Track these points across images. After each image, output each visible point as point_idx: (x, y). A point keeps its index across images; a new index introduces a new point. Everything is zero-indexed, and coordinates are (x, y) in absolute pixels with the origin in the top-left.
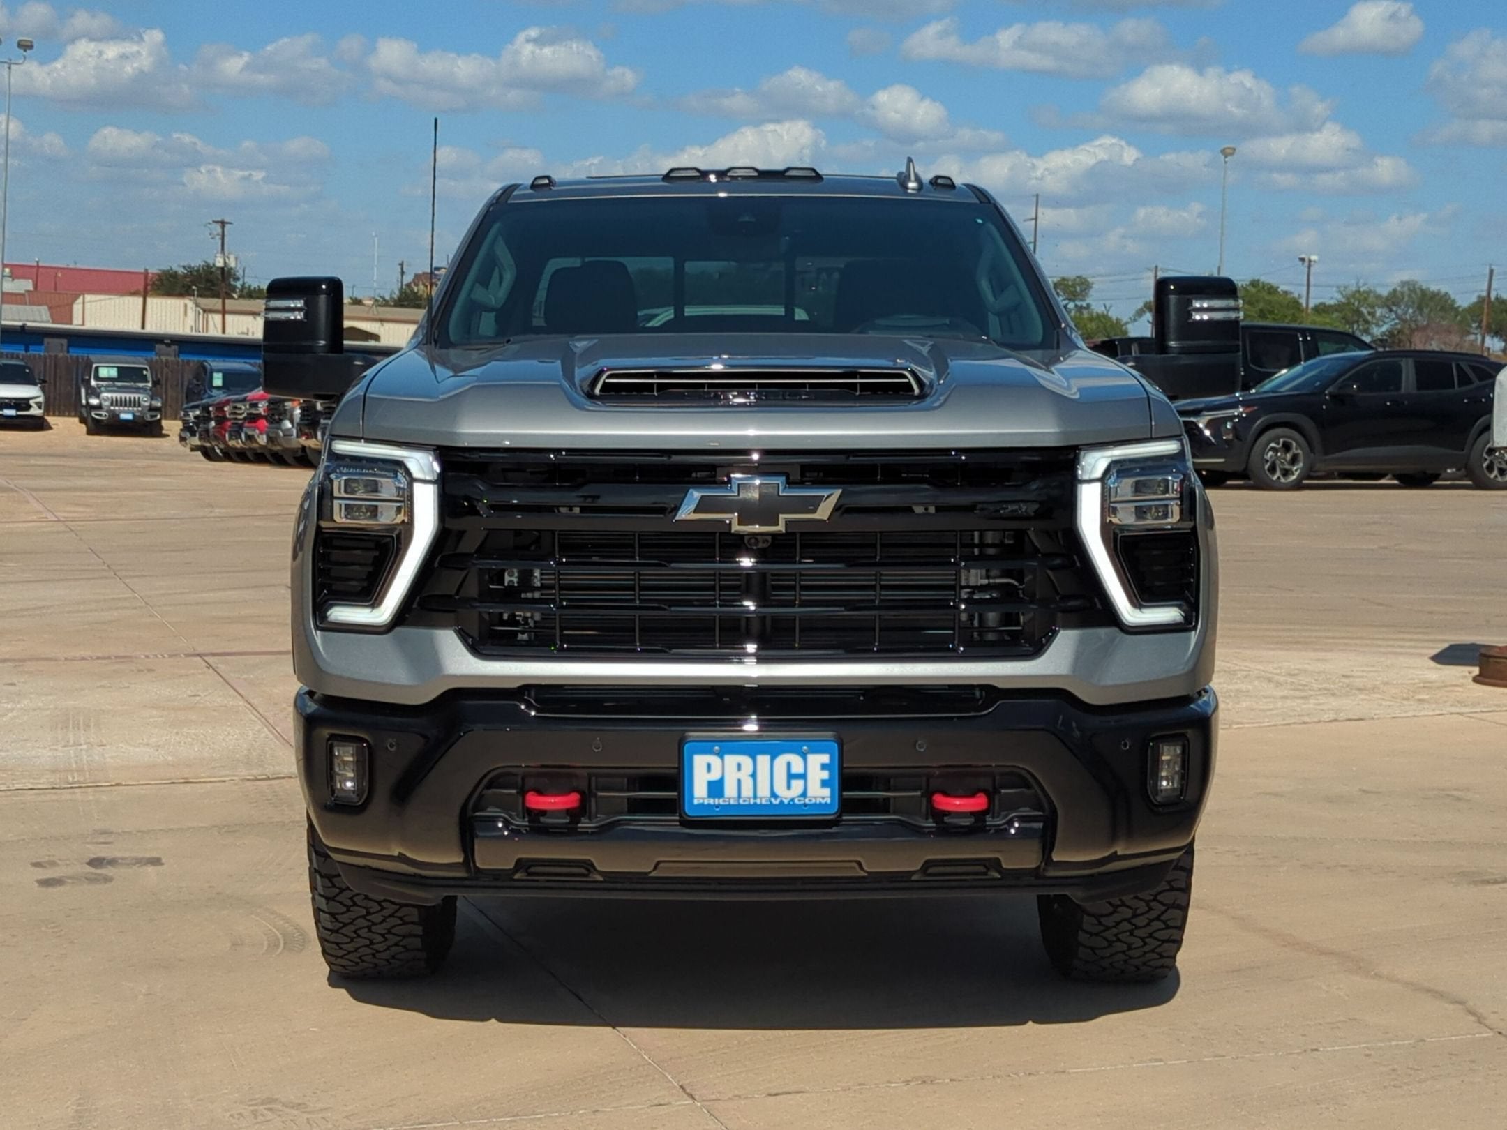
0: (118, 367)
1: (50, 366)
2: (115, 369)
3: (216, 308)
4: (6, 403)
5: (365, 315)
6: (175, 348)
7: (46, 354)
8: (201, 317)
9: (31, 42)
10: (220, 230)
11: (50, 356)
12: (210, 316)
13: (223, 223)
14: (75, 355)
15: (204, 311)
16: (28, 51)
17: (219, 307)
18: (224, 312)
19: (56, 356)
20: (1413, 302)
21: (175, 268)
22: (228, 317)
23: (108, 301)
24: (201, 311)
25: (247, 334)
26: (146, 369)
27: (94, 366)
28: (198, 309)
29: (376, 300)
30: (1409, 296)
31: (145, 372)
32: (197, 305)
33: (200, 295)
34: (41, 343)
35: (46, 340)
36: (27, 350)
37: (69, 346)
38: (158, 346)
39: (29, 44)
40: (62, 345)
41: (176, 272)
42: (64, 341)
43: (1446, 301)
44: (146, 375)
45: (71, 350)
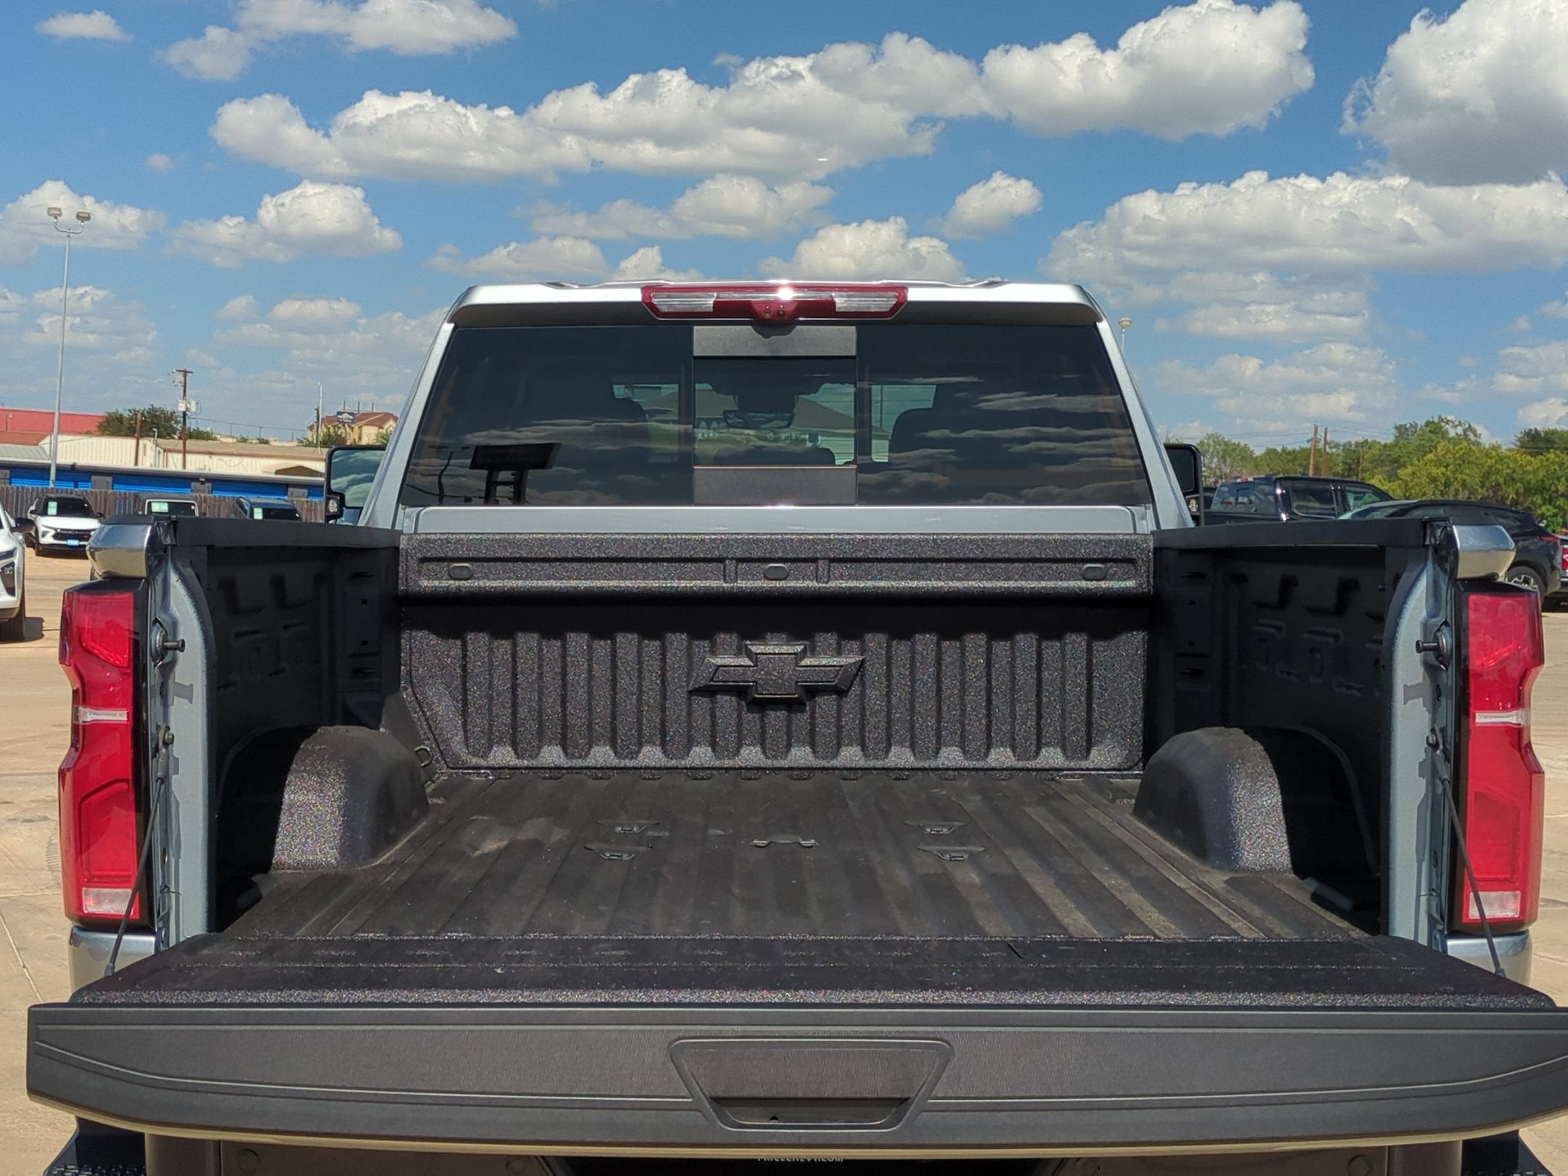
0: (169, 503)
1: (101, 501)
2: (166, 504)
3: (177, 448)
4: (70, 535)
5: (310, 455)
6: (209, 485)
7: (93, 490)
8: (161, 456)
9: (89, 214)
10: (182, 378)
11: (101, 492)
12: (170, 455)
13: (185, 373)
14: (123, 491)
15: (165, 451)
16: (86, 222)
17: (180, 446)
18: (185, 452)
19: (106, 492)
20: (1218, 453)
21: (121, 411)
22: (189, 457)
23: (77, 442)
24: (161, 451)
25: (204, 469)
26: (194, 505)
27: (147, 501)
28: (158, 449)
29: (301, 442)
30: (1214, 447)
31: (193, 507)
32: (157, 445)
33: (160, 436)
34: (89, 480)
35: (93, 478)
36: (76, 486)
37: (114, 482)
38: (193, 484)
39: (87, 215)
40: (108, 482)
41: (121, 415)
42: (110, 479)
43: (1246, 452)
44: (194, 510)
45: (116, 486)
